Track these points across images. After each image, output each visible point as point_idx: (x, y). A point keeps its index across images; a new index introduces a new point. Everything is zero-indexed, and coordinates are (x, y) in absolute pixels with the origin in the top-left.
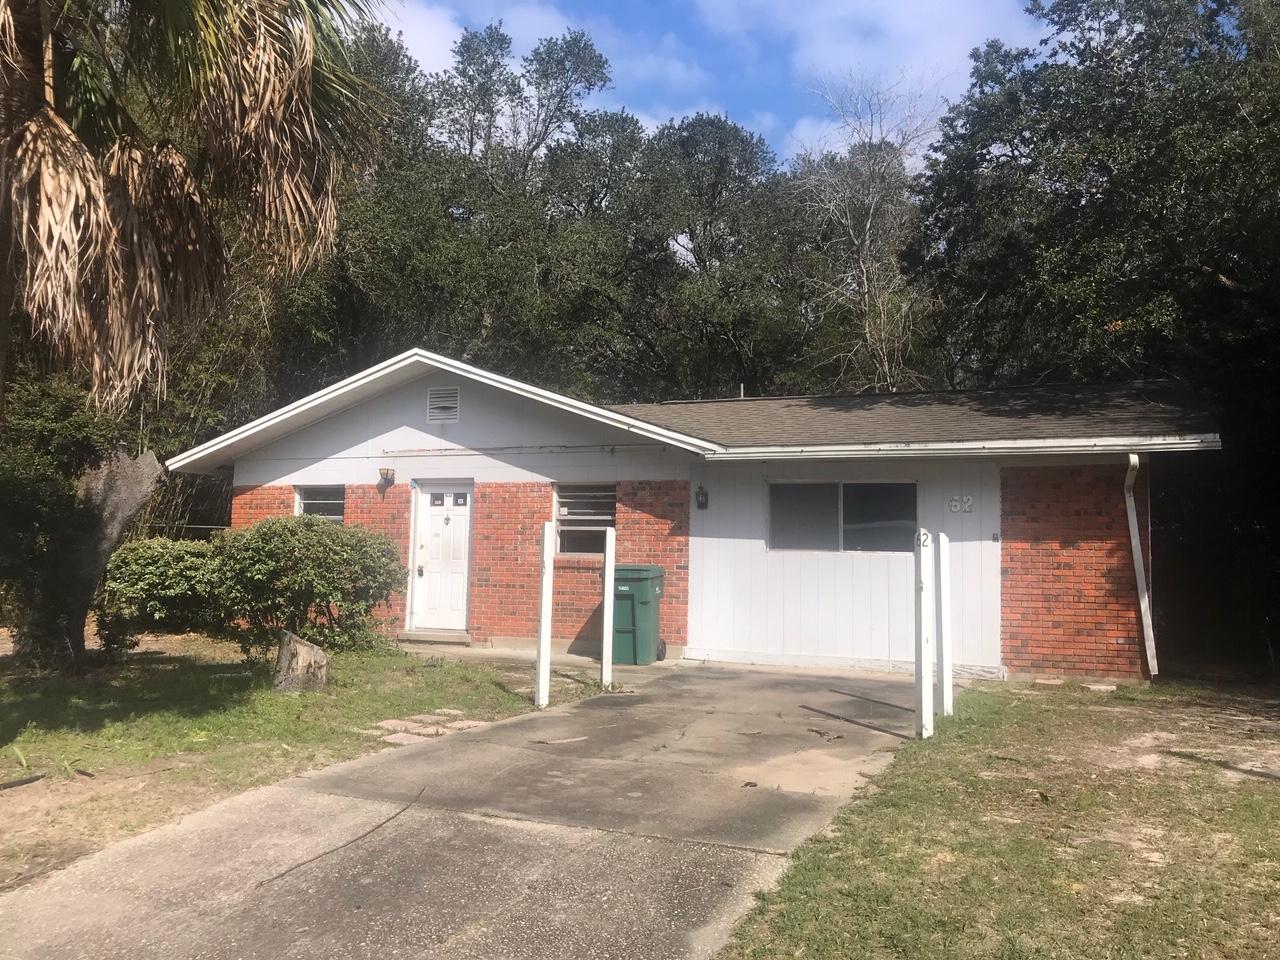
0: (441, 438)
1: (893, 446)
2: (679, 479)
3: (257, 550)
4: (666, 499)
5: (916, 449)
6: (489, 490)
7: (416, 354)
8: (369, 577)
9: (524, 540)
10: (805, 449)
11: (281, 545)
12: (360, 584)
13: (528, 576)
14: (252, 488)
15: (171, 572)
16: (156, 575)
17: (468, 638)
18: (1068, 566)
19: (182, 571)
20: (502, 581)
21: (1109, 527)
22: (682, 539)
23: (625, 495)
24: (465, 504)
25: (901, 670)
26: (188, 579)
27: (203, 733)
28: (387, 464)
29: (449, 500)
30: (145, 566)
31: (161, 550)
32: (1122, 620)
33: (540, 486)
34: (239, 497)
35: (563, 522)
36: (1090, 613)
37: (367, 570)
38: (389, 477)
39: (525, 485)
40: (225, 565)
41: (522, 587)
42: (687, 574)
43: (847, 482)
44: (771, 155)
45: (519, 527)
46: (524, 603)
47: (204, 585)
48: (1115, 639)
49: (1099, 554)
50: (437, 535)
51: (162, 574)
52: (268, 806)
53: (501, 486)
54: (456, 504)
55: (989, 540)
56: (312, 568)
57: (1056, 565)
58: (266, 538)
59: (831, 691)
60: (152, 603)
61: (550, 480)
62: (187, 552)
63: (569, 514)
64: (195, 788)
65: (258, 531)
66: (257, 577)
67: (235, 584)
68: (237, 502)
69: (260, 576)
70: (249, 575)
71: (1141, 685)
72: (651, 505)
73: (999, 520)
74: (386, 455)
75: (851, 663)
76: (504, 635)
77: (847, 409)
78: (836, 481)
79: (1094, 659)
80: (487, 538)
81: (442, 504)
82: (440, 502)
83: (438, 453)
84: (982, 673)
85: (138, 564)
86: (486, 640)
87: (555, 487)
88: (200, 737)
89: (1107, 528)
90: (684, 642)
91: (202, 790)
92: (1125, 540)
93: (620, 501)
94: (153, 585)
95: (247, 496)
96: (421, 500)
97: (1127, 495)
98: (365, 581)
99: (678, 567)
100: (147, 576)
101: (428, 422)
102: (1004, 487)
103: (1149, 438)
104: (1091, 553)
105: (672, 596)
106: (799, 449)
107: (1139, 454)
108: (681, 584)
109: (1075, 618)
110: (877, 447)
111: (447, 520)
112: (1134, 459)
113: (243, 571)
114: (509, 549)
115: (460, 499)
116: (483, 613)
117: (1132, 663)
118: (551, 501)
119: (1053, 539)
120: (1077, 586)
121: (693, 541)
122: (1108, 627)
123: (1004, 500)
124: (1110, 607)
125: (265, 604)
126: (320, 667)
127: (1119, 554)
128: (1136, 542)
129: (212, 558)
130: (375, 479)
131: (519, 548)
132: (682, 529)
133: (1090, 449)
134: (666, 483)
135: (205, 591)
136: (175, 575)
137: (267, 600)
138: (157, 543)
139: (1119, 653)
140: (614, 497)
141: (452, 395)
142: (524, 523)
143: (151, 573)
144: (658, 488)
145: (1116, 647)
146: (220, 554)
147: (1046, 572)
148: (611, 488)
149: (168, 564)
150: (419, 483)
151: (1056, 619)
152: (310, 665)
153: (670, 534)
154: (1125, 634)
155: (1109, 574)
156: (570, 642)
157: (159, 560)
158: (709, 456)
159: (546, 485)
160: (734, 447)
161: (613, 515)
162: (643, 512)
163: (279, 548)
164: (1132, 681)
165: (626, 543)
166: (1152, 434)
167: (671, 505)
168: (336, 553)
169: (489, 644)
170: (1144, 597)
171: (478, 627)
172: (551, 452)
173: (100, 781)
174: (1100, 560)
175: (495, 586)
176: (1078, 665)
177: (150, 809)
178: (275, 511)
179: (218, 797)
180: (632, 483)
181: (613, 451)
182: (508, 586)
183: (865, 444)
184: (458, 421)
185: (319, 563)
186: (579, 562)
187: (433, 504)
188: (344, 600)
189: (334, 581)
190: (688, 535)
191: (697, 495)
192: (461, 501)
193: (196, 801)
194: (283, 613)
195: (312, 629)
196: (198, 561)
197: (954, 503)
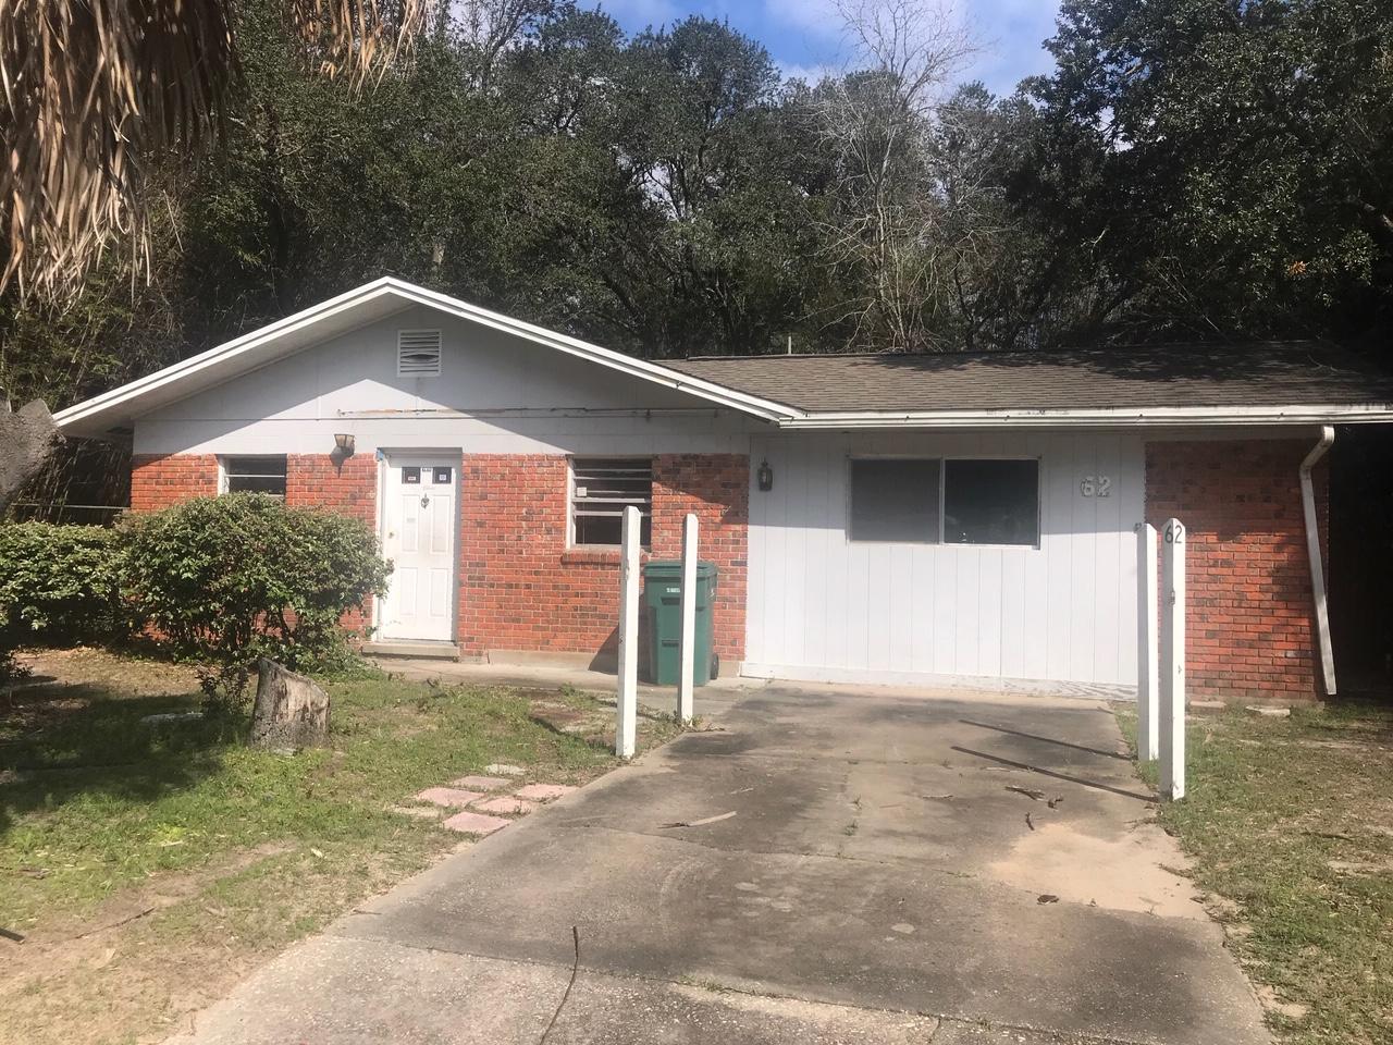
0: (416, 395)
1: (1024, 413)
2: (734, 452)
3: (184, 540)
4: (718, 478)
5: (1053, 416)
6: (482, 464)
7: (388, 284)
8: (342, 576)
9: (530, 528)
10: (911, 415)
11: (219, 534)
12: (329, 585)
13: (536, 573)
14: (159, 458)
15: (55, 568)
16: (33, 571)
17: (456, 652)
18: (1226, 563)
19: (71, 566)
20: (501, 579)
21: (1278, 515)
22: (738, 528)
23: (663, 472)
24: (449, 481)
25: (1015, 690)
26: (80, 577)
27: (175, 830)
28: (344, 428)
29: (427, 476)
30: (18, 559)
31: (41, 539)
32: (1291, 629)
33: (550, 459)
34: (142, 469)
35: (579, 506)
36: (1253, 620)
37: (340, 567)
38: (347, 445)
39: (531, 458)
40: (138, 558)
41: (528, 587)
42: (745, 571)
43: (948, 458)
44: (775, 72)
45: (524, 510)
46: (531, 607)
47: (102, 585)
48: (1284, 652)
49: (1264, 548)
50: (411, 520)
51: (41, 570)
52: (337, 981)
53: (500, 458)
54: (436, 480)
55: (1129, 530)
56: (264, 565)
57: (1211, 562)
58: (198, 523)
59: (962, 721)
60: (28, 609)
61: (564, 452)
62: (78, 542)
63: (589, 495)
64: (200, 950)
65: (184, 513)
66: (185, 575)
67: (153, 585)
68: (138, 475)
69: (189, 575)
70: (173, 572)
71: (1314, 706)
72: (699, 485)
73: (1142, 507)
74: (341, 416)
75: (953, 681)
76: (506, 647)
77: (934, 369)
78: (938, 456)
79: (1257, 676)
80: (481, 524)
81: (418, 481)
82: (415, 479)
83: (413, 415)
84: (1117, 692)
85: (6, 557)
86: (480, 654)
87: (571, 462)
88: (170, 838)
89: (1276, 517)
90: (741, 656)
91: (214, 953)
92: (1297, 532)
93: (658, 480)
94: (29, 586)
95: (153, 468)
96: (390, 475)
97: (1303, 476)
98: (336, 582)
99: (733, 564)
100: (21, 573)
101: (399, 375)
102: (1149, 465)
103: (1348, 407)
104: (1255, 548)
105: (725, 600)
106: (904, 415)
107: (1335, 426)
108: (738, 584)
109: (1234, 627)
110: (1004, 414)
111: (425, 501)
112: (1329, 432)
113: (163, 568)
114: (510, 539)
115: (442, 474)
116: (477, 619)
117: (1303, 681)
118: (565, 479)
119: (1209, 530)
120: (1237, 588)
121: (753, 530)
122: (1276, 637)
123: (1149, 481)
124: (1277, 613)
125: (195, 611)
126: (320, 711)
127: (1291, 548)
128: (1312, 534)
129: (117, 549)
130: (328, 447)
131: (524, 539)
132: (738, 514)
133: (1276, 419)
134: (718, 457)
135: (104, 592)
136: (62, 572)
137: (198, 606)
138: (32, 529)
139: (1287, 669)
140: (648, 474)
141: (431, 340)
142: (530, 507)
143: (26, 569)
144: (706, 465)
145: (1285, 662)
146: (128, 544)
147: (1200, 570)
148: (646, 462)
149: (50, 557)
150: (387, 453)
151: (1211, 627)
152: (305, 709)
153: (723, 522)
154: (1296, 647)
155: (1278, 575)
156: (591, 655)
157: (37, 551)
158: (784, 424)
159: (559, 459)
160: (816, 412)
161: (648, 497)
162: (688, 493)
163: (216, 538)
164: (1303, 702)
165: (666, 533)
166: (1352, 402)
167: (724, 485)
168: (297, 544)
169: (484, 659)
170: (1321, 601)
171: (467, 639)
172: (566, 416)
173: (34, 946)
174: (1266, 556)
175: (492, 586)
176: (1236, 684)
177: (135, 1005)
178: (193, 487)
179: (241, 968)
180: (673, 457)
181: (648, 416)
182: (510, 586)
183: (987, 410)
184: (437, 374)
185: (273, 556)
186: (603, 556)
187: (405, 480)
188: (308, 606)
189: (295, 582)
190: (745, 522)
191: (760, 473)
192: (443, 477)
193: (211, 978)
194: (219, 623)
195: (263, 644)
196: (94, 553)
197: (1087, 485)
